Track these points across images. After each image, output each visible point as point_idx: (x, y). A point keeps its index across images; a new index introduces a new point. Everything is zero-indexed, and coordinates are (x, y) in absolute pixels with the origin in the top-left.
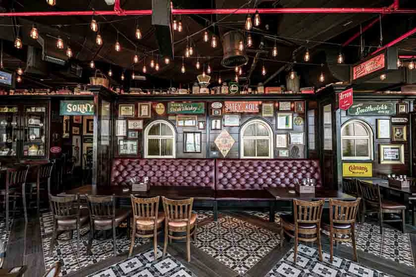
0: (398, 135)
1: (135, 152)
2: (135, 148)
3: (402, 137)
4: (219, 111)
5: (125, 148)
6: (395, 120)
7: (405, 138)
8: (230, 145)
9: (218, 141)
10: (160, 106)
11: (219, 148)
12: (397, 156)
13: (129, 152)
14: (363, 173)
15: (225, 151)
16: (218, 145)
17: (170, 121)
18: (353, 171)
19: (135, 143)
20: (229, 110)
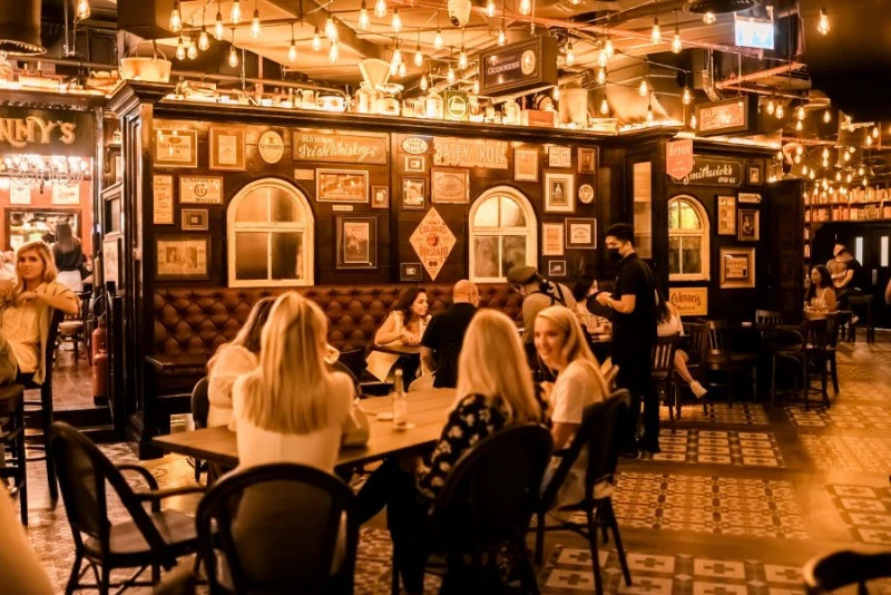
0: (747, 228)
1: (202, 269)
2: (202, 258)
3: (753, 233)
4: (420, 161)
5: (172, 258)
6: (744, 197)
7: (757, 237)
8: (447, 247)
9: (419, 239)
10: (271, 139)
11: (422, 259)
12: (744, 272)
13: (185, 269)
14: (693, 308)
15: (435, 264)
16: (417, 250)
17: (298, 184)
18: (679, 304)
19: (201, 245)
20: (443, 160)
